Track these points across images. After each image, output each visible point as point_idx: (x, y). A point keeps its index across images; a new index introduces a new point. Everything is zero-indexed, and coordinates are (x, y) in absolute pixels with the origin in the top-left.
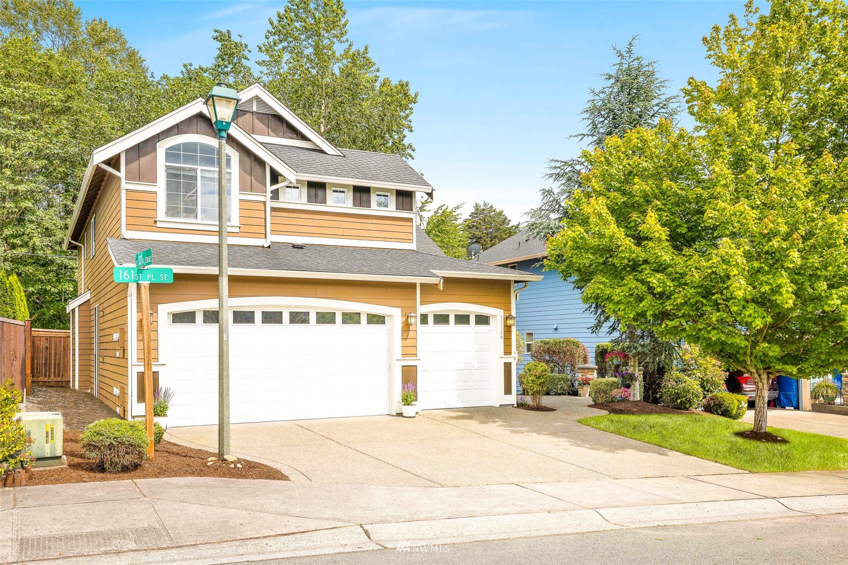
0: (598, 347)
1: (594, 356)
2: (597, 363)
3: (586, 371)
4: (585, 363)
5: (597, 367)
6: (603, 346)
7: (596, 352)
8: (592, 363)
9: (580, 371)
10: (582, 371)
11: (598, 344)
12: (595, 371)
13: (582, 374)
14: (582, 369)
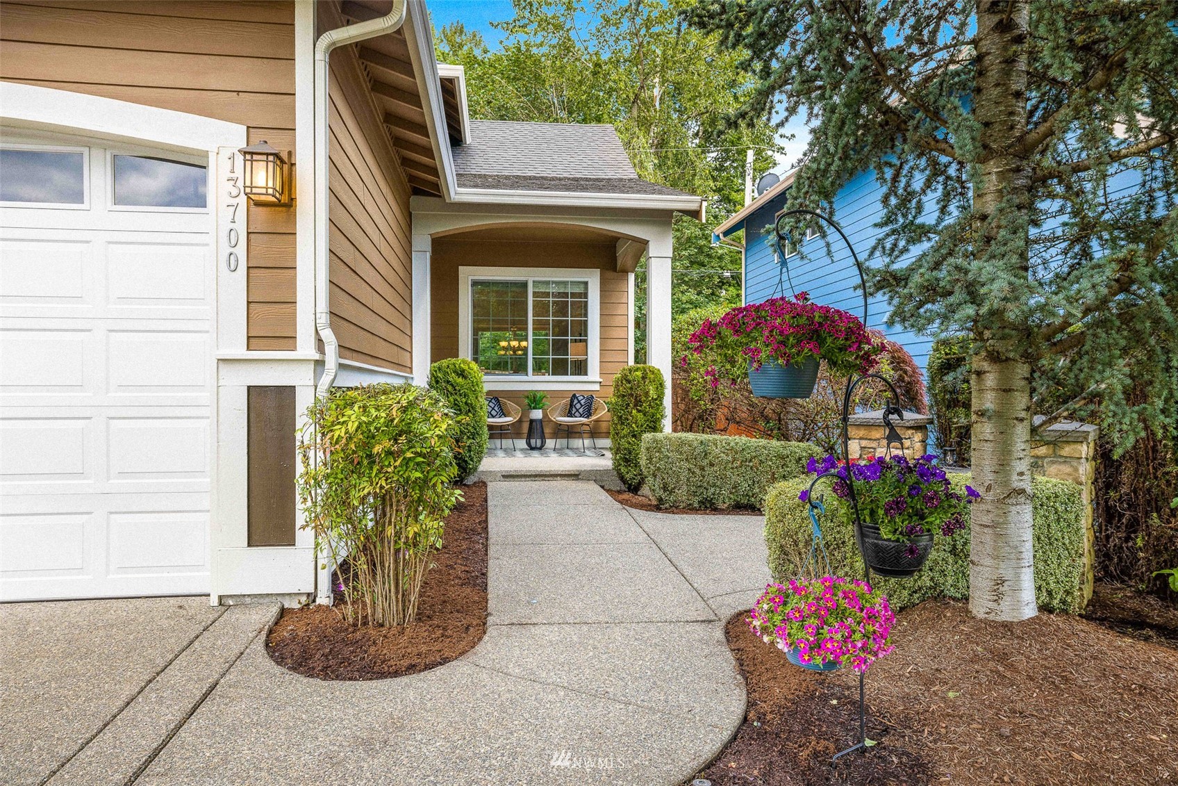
3: (876, 434)
9: (853, 432)
10: (861, 433)
13: (864, 443)
14: (862, 428)
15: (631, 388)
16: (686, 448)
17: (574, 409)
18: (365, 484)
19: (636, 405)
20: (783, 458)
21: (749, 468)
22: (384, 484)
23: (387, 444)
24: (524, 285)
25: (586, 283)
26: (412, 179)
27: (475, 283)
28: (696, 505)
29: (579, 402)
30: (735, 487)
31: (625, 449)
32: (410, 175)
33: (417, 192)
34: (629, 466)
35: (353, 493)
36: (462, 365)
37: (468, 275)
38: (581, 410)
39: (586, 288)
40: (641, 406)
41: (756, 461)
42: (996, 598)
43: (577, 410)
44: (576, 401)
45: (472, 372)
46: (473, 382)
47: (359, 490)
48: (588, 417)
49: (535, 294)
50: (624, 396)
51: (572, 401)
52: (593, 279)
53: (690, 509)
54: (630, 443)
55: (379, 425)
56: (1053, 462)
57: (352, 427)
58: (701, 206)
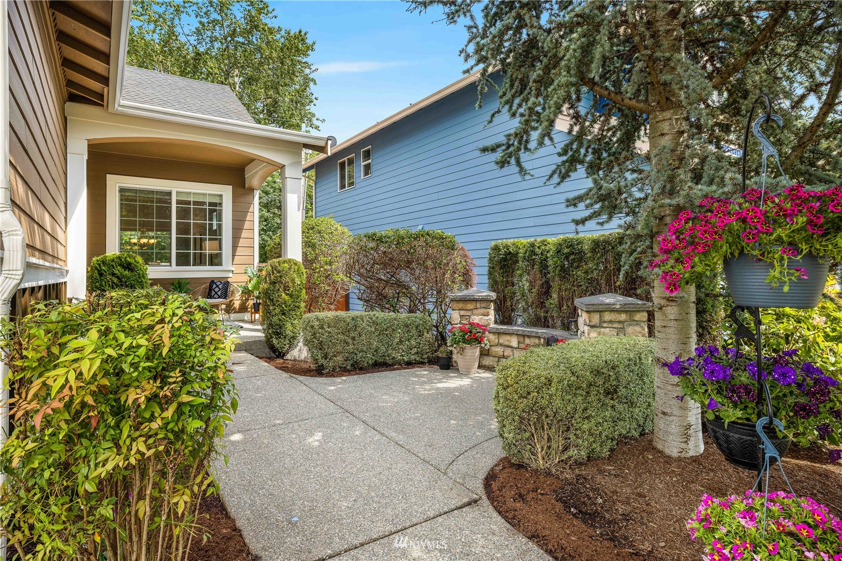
0: (496, 248)
1: (486, 270)
2: (494, 286)
3: (470, 306)
4: (467, 288)
5: (493, 295)
6: (507, 247)
7: (491, 260)
8: (481, 288)
9: (455, 305)
10: (461, 305)
11: (493, 243)
12: (492, 305)
13: (462, 313)
14: (461, 303)
15: (281, 277)
16: (342, 324)
17: (213, 292)
18: (108, 454)
19: (284, 290)
20: (407, 327)
21: (385, 336)
22: (143, 448)
23: (150, 387)
24: (169, 194)
25: (221, 196)
26: (70, 83)
27: (122, 190)
28: (348, 367)
29: (217, 286)
30: (376, 351)
31: (277, 325)
32: (69, 80)
33: (73, 98)
34: (280, 338)
35: (84, 471)
36: (128, 259)
37: (115, 183)
38: (219, 293)
39: (222, 199)
40: (288, 290)
41: (390, 330)
42: (686, 439)
43: (216, 293)
44: (214, 286)
45: (138, 265)
46: (139, 274)
47: (96, 465)
48: (225, 298)
49: (178, 202)
50: (275, 283)
51: (211, 286)
52: (226, 192)
53: (344, 371)
54: (280, 320)
55: (137, 360)
56: (630, 325)
57: (90, 367)
58: (327, 144)
